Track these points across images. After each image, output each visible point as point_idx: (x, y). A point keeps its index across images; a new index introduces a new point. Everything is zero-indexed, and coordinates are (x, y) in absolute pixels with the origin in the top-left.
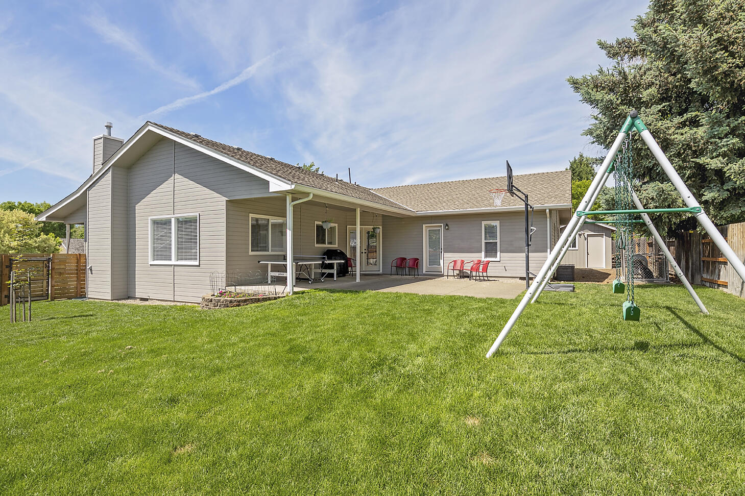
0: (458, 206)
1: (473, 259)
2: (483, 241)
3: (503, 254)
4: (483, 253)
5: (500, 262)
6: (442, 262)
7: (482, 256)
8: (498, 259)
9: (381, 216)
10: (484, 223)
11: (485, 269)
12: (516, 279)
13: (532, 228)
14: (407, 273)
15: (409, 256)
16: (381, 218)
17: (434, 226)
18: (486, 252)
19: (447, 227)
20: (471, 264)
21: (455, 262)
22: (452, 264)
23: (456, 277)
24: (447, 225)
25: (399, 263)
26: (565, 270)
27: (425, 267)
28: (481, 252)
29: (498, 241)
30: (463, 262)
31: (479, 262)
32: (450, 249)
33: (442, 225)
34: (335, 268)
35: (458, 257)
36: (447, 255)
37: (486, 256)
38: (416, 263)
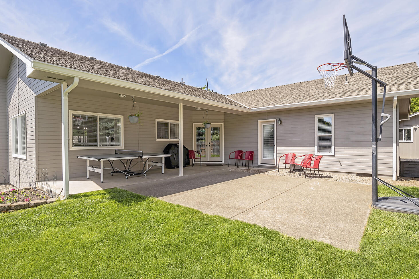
0: (290, 101)
1: (305, 153)
2: (316, 135)
3: (338, 149)
4: (316, 147)
5: (334, 156)
6: (275, 154)
7: (315, 151)
8: (332, 153)
9: (223, 114)
10: (317, 117)
11: (317, 164)
12: (353, 175)
13: (383, 114)
14: (244, 164)
15: (246, 149)
16: (223, 116)
17: (268, 121)
18: (319, 146)
19: (280, 122)
20: (303, 158)
21: (287, 155)
22: (284, 157)
23: (289, 170)
24: (280, 120)
25: (237, 155)
26: (413, 166)
27: (260, 158)
28: (313, 146)
29: (333, 134)
30: (294, 156)
31: (311, 156)
32: (282, 143)
33: (275, 120)
34: (163, 162)
35: (290, 150)
36: (279, 148)
37: (319, 150)
38: (251, 155)
